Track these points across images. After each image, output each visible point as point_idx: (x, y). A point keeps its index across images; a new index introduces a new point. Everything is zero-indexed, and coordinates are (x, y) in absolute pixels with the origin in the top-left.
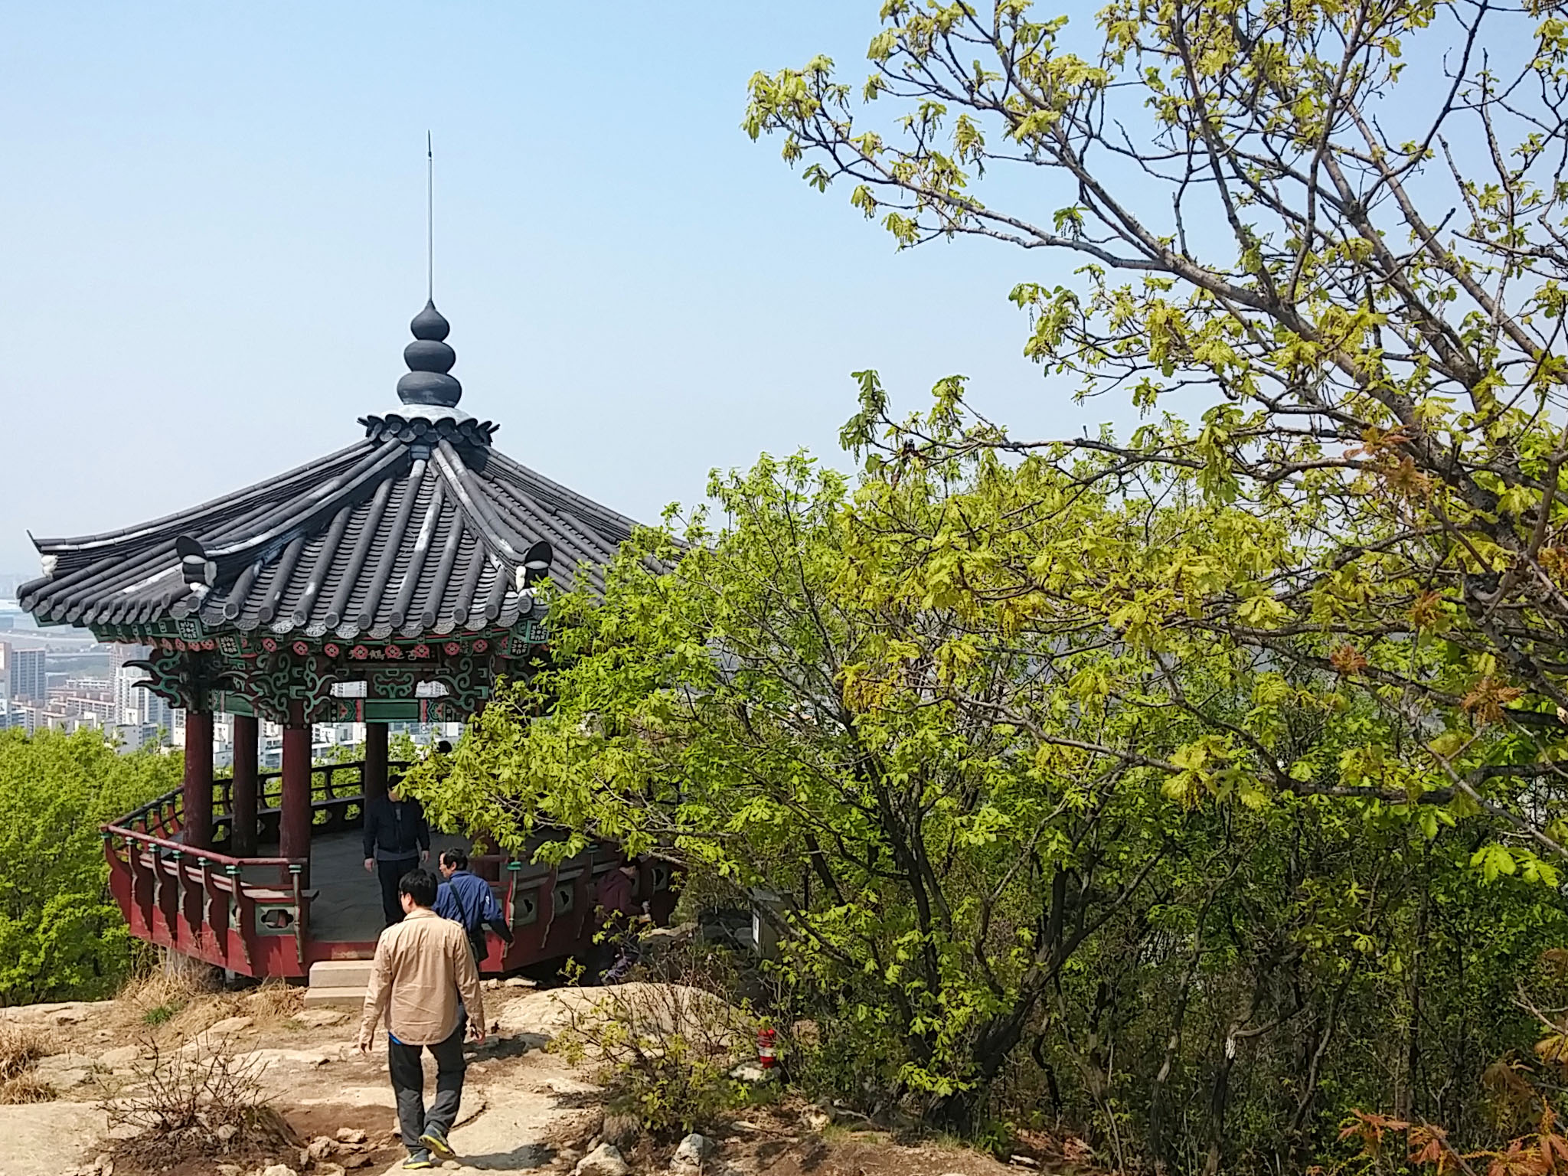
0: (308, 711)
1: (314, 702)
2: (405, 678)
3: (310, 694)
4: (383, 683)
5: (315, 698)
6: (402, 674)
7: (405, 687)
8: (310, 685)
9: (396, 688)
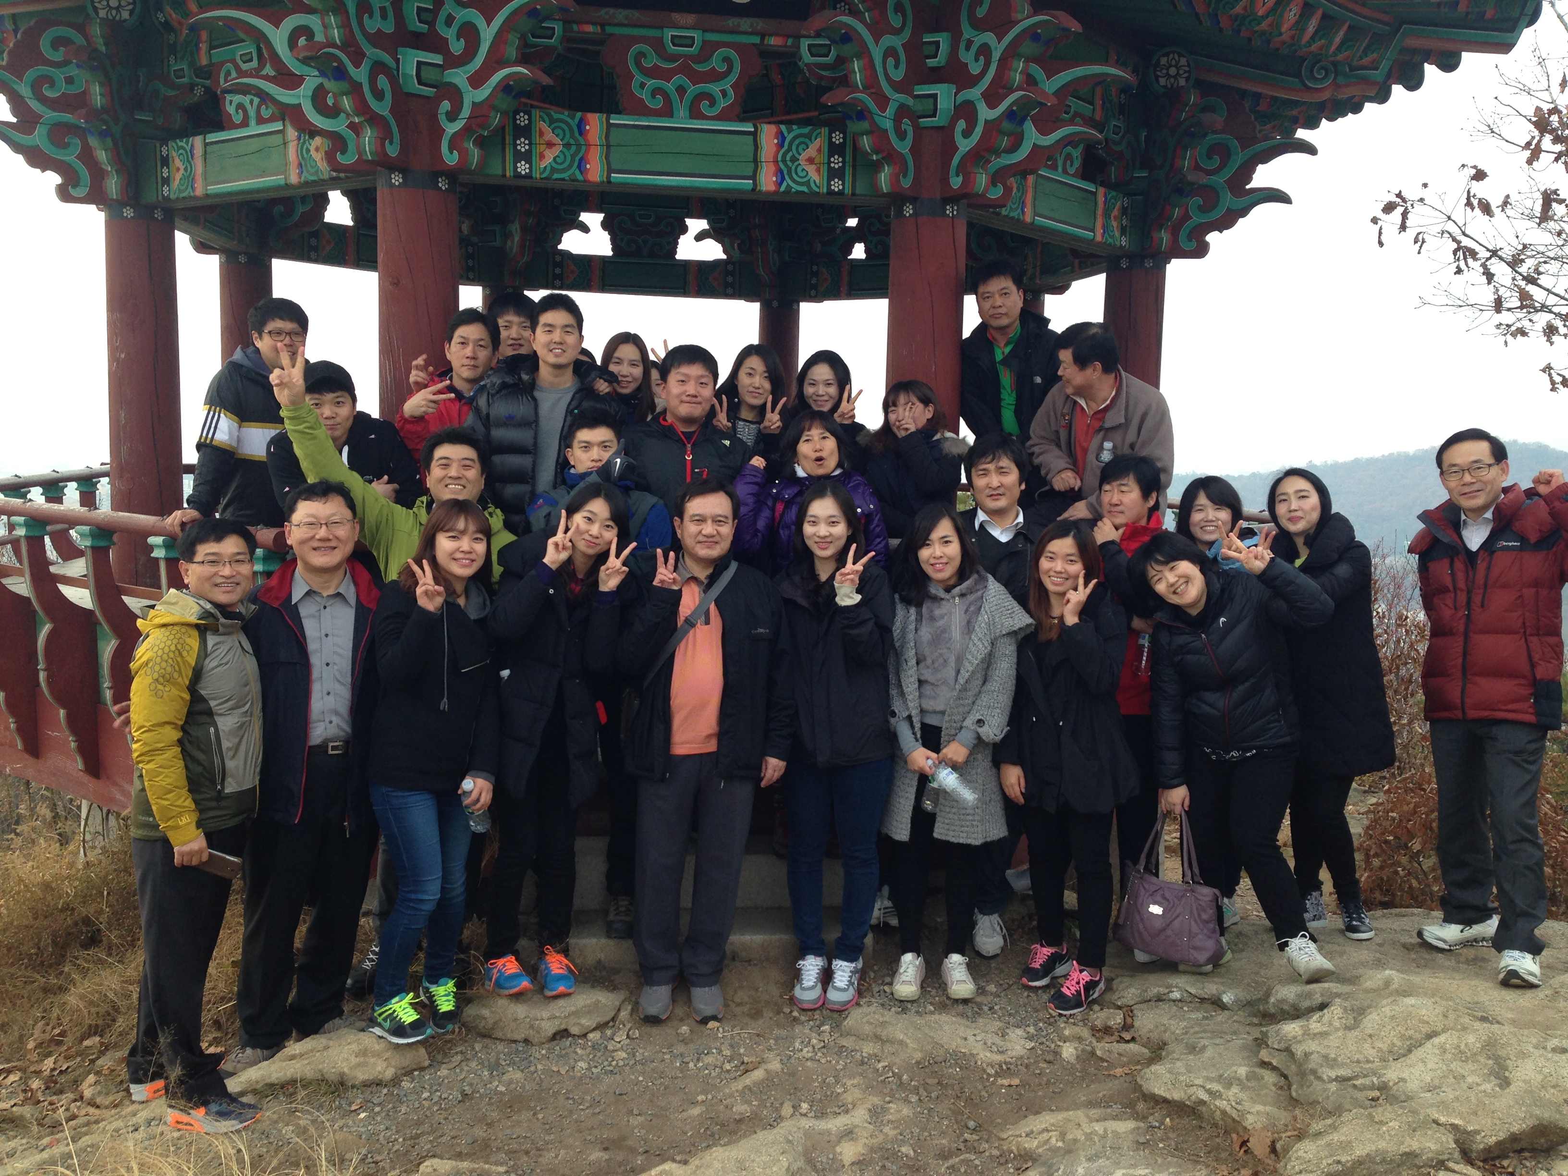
0: (452, 129)
1: (473, 96)
2: (716, 62)
3: (459, 77)
4: (653, 72)
5: (476, 81)
6: (708, 49)
7: (714, 88)
8: (457, 47)
9: (692, 90)
